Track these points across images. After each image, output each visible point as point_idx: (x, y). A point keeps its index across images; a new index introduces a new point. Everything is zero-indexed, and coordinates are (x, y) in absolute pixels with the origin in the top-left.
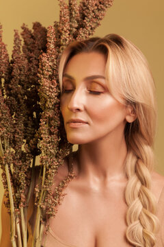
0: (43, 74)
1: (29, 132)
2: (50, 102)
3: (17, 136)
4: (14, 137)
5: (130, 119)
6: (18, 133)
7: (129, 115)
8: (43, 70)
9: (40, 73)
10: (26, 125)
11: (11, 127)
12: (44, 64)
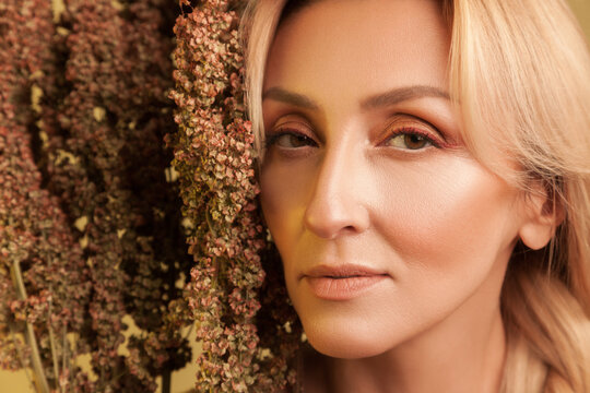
0: (194, 93)
1: (144, 294)
2: (229, 202)
3: (102, 315)
4: (87, 316)
5: (537, 237)
6: (104, 303)
7: (535, 220)
8: (193, 78)
9: (181, 89)
10: (130, 267)
11: (73, 283)
12: (197, 56)
